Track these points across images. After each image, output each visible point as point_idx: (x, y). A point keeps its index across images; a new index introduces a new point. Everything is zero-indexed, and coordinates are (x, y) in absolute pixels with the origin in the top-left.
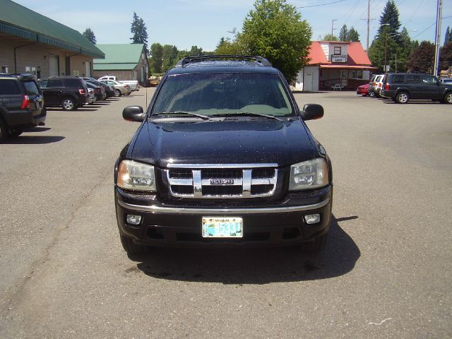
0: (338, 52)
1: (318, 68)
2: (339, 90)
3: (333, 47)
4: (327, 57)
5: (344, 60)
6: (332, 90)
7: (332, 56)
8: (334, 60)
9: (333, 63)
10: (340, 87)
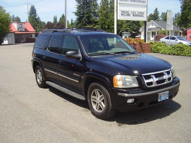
0: (21, 27)
1: (14, 33)
2: (23, 43)
3: (18, 24)
4: (17, 29)
5: (24, 30)
6: (20, 43)
7: (18, 29)
8: (19, 30)
9: (19, 31)
10: (23, 42)
